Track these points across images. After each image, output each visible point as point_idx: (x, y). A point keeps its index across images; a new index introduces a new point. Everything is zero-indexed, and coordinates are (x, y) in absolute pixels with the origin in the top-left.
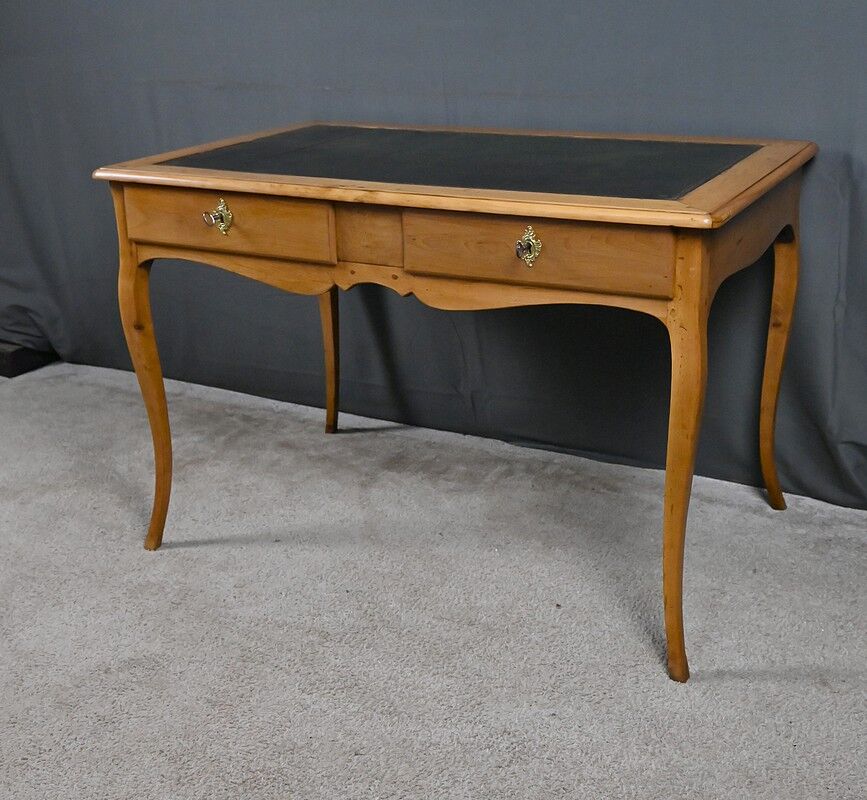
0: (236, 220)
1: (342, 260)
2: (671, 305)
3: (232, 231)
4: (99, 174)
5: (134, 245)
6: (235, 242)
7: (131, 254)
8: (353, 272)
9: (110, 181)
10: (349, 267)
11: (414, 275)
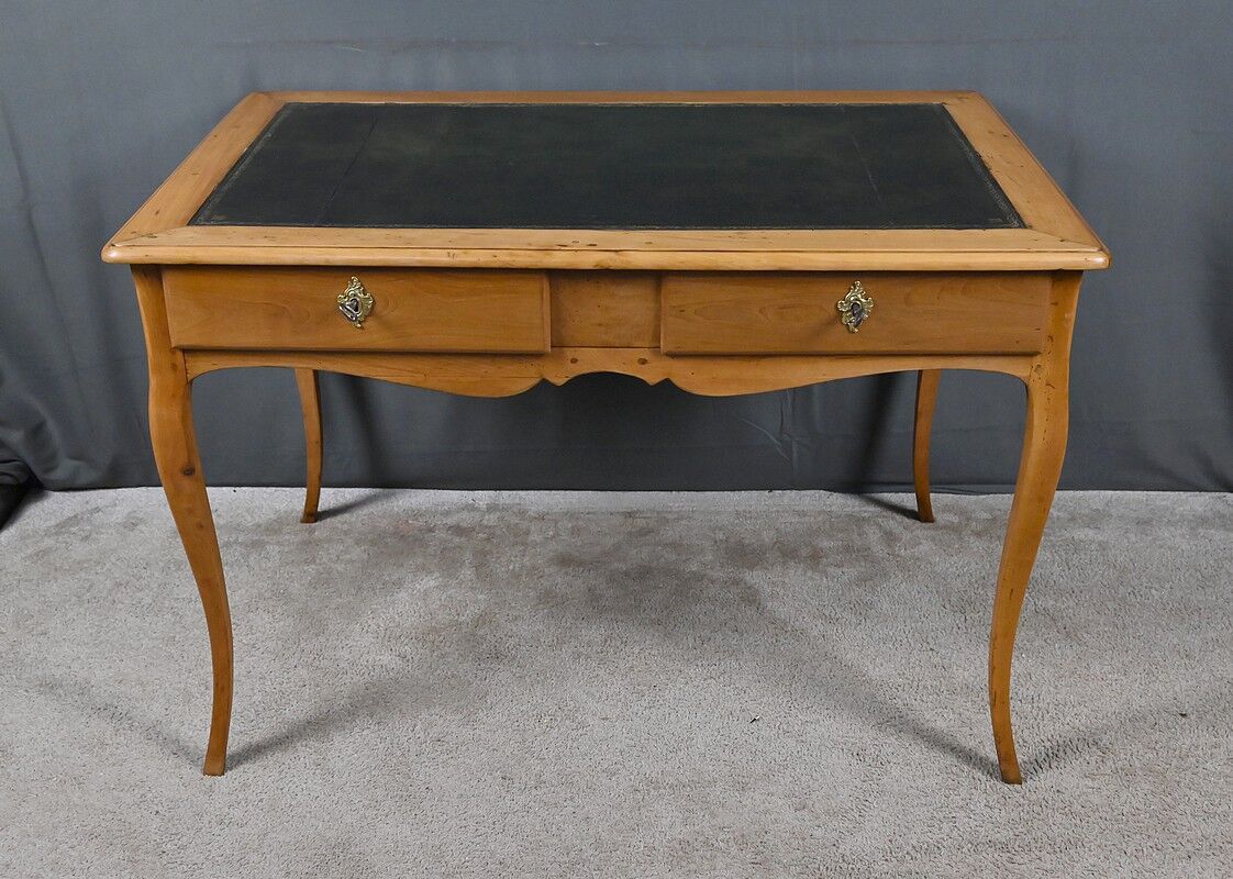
0: (378, 308)
1: (559, 344)
2: (1037, 360)
3: (370, 323)
4: (113, 254)
5: (179, 355)
6: (374, 337)
7: (174, 367)
8: (574, 361)
9: (131, 265)
10: (570, 353)
11: (673, 355)
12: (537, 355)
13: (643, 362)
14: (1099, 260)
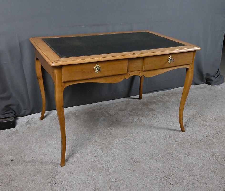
3: (99, 72)
4: (53, 64)
5: (63, 83)
10: (129, 73)
11: (145, 71)
12: (124, 74)
13: (140, 73)
14: (200, 48)
